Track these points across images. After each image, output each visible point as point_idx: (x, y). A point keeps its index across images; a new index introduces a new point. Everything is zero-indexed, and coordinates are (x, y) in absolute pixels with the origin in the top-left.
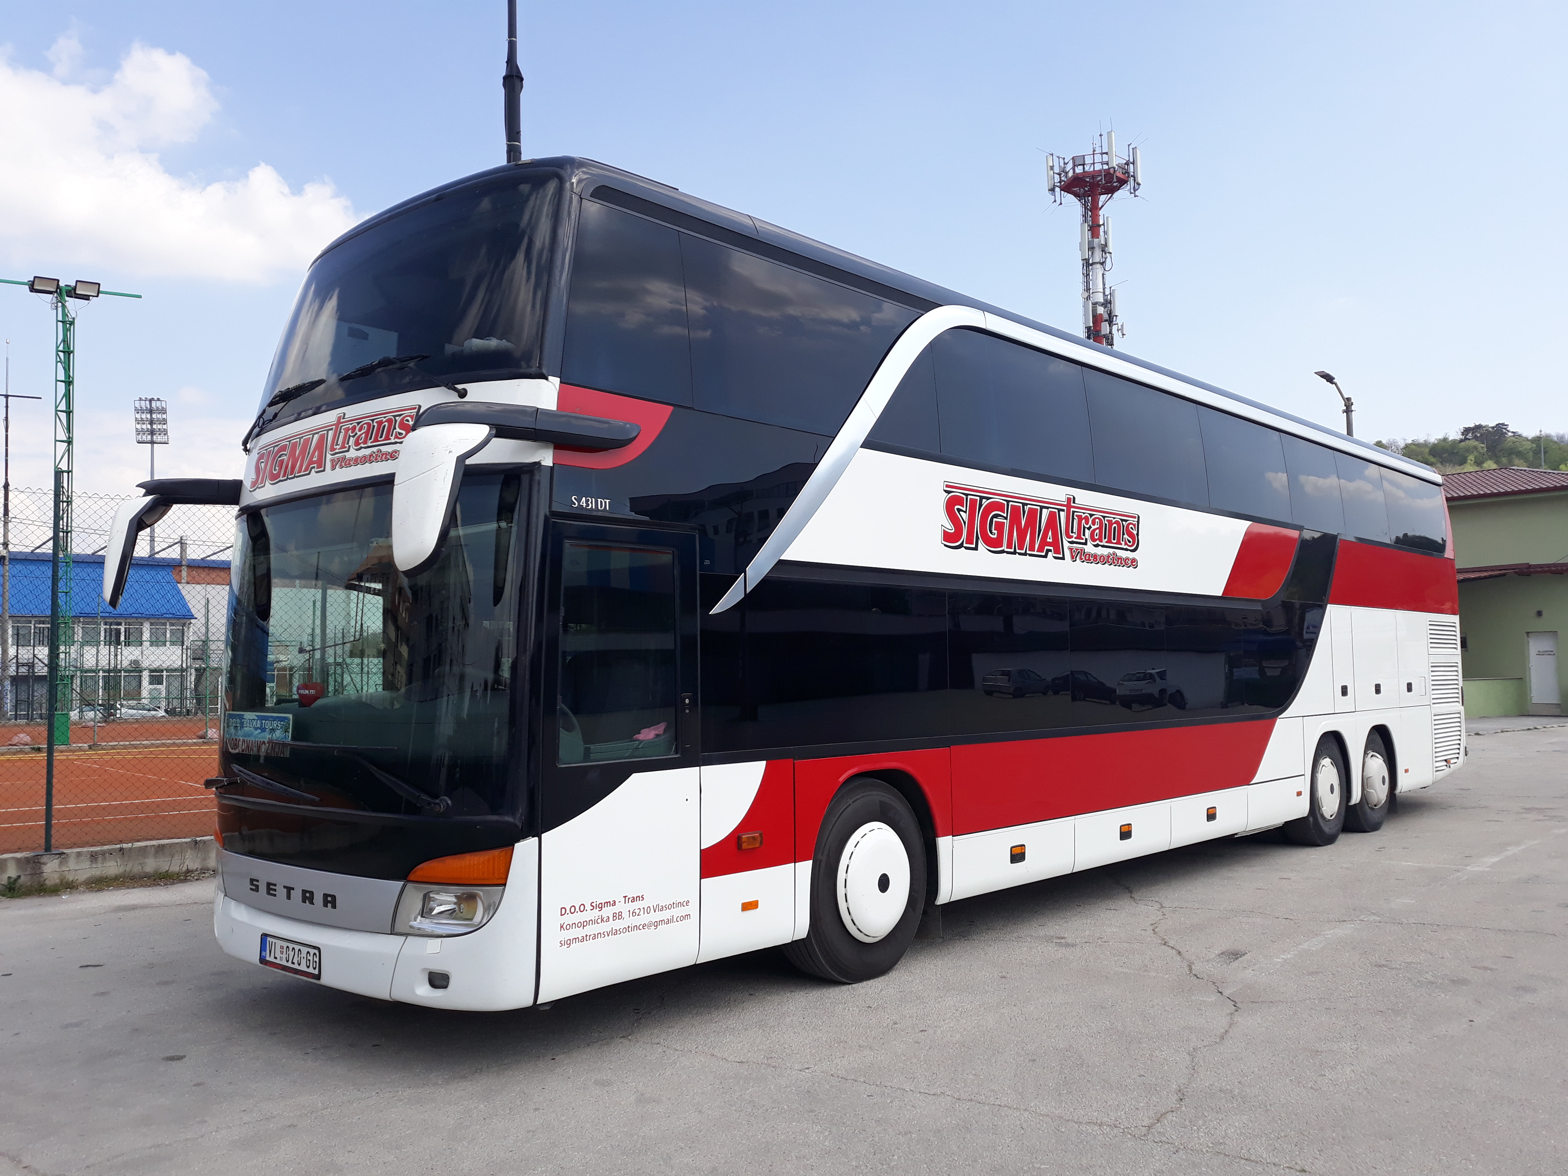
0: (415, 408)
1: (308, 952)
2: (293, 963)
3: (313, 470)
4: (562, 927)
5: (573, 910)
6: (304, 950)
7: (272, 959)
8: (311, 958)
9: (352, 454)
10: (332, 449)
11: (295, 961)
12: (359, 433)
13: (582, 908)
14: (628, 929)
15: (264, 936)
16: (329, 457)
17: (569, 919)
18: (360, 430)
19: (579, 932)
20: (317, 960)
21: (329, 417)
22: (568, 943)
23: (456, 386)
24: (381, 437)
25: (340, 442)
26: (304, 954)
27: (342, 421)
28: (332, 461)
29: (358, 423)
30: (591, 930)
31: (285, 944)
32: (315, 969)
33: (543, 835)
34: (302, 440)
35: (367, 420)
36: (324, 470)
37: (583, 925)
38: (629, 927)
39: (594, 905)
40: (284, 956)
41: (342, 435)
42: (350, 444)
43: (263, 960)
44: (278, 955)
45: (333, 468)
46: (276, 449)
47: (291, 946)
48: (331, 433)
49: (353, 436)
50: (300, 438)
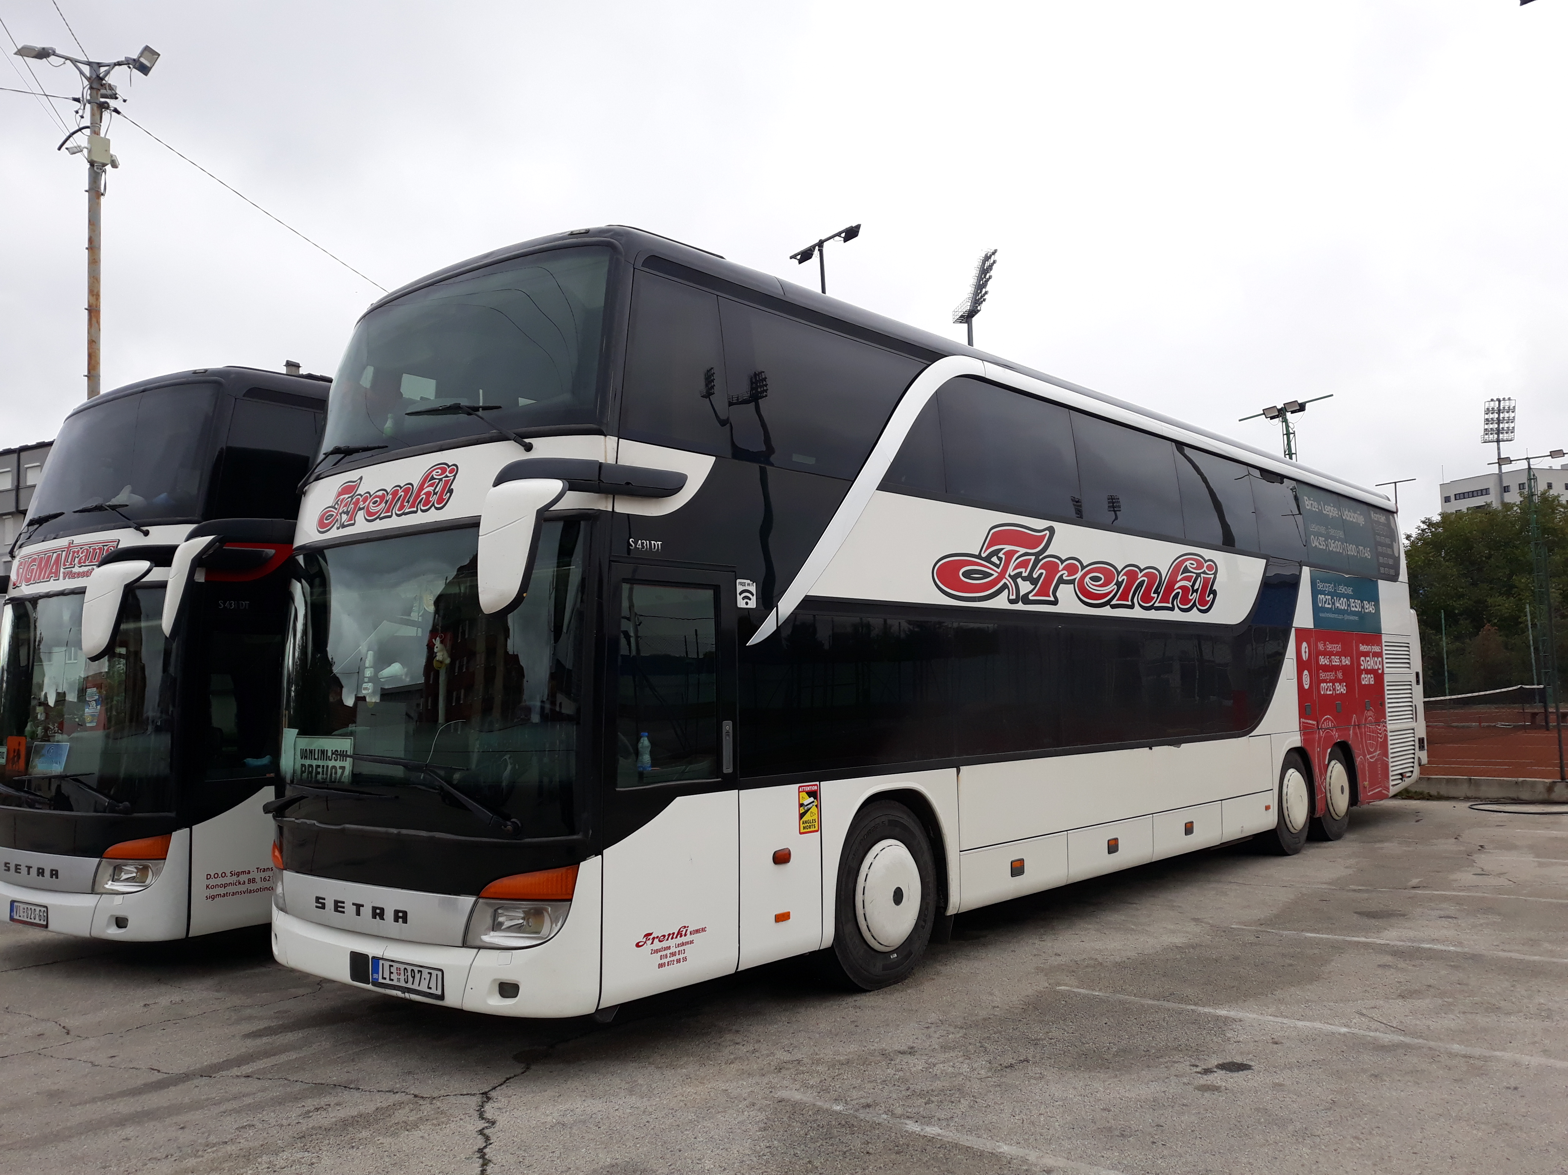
0: (116, 541)
1: (40, 910)
2: (31, 919)
3: (52, 579)
4: (207, 887)
5: (216, 876)
6: (38, 909)
7: (18, 918)
8: (41, 914)
9: (76, 569)
10: (65, 565)
11: (32, 917)
12: (81, 555)
13: (224, 875)
14: (260, 890)
15: (13, 902)
16: (62, 570)
17: (212, 882)
18: (82, 554)
19: (222, 891)
20: (45, 914)
21: (63, 542)
22: (213, 897)
23: (142, 528)
24: (94, 559)
25: (69, 561)
26: (37, 912)
27: (71, 545)
28: (64, 573)
29: (81, 548)
30: (230, 889)
31: (26, 906)
32: (44, 921)
33: (194, 827)
34: (46, 556)
35: (86, 547)
36: (58, 580)
37: (225, 886)
38: (261, 888)
39: (233, 873)
40: (25, 914)
41: (71, 555)
42: (76, 562)
43: (12, 919)
44: (22, 914)
45: (64, 578)
46: (30, 559)
47: (29, 907)
48: (64, 553)
49: (78, 557)
50: (45, 554)
